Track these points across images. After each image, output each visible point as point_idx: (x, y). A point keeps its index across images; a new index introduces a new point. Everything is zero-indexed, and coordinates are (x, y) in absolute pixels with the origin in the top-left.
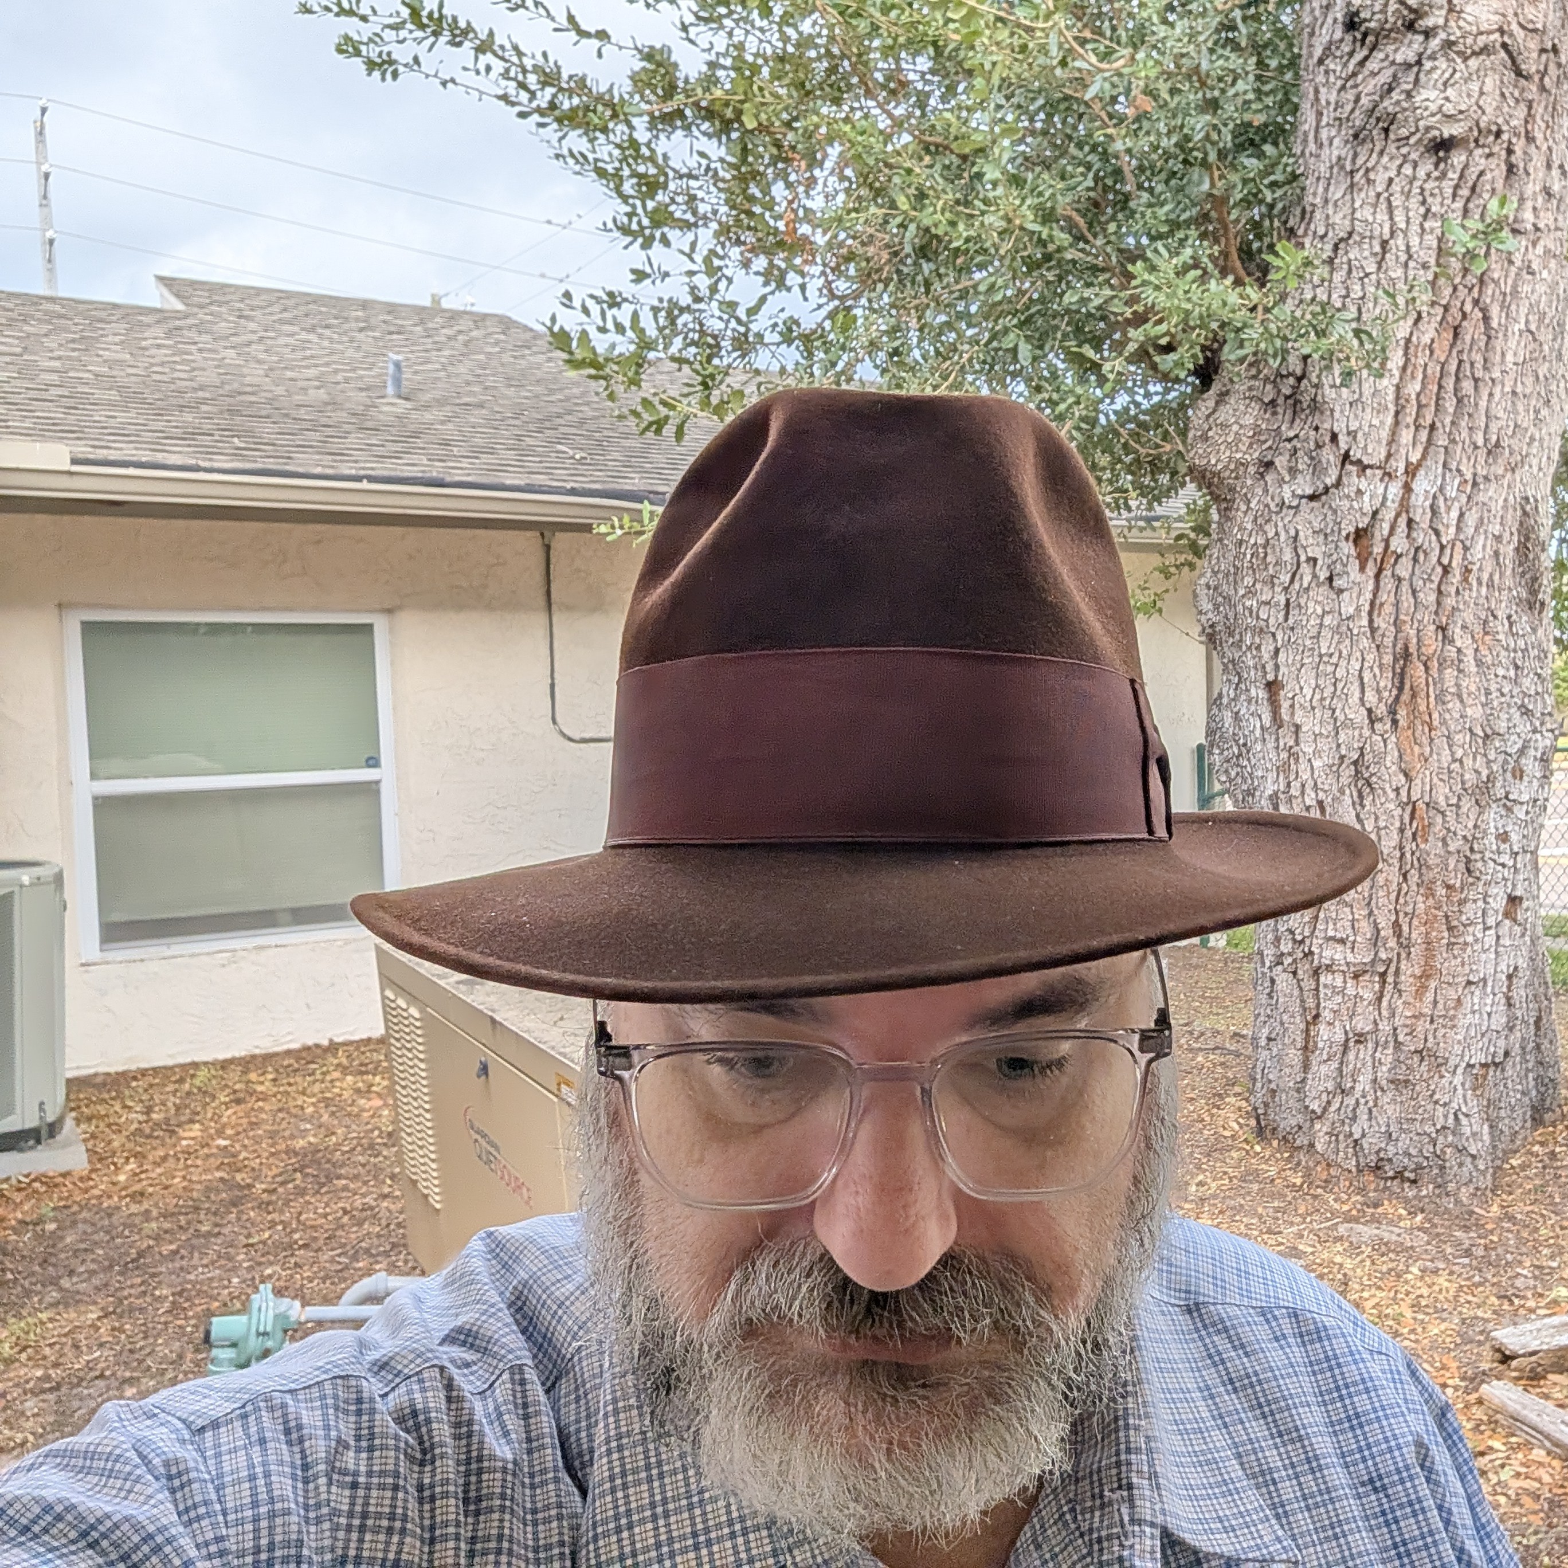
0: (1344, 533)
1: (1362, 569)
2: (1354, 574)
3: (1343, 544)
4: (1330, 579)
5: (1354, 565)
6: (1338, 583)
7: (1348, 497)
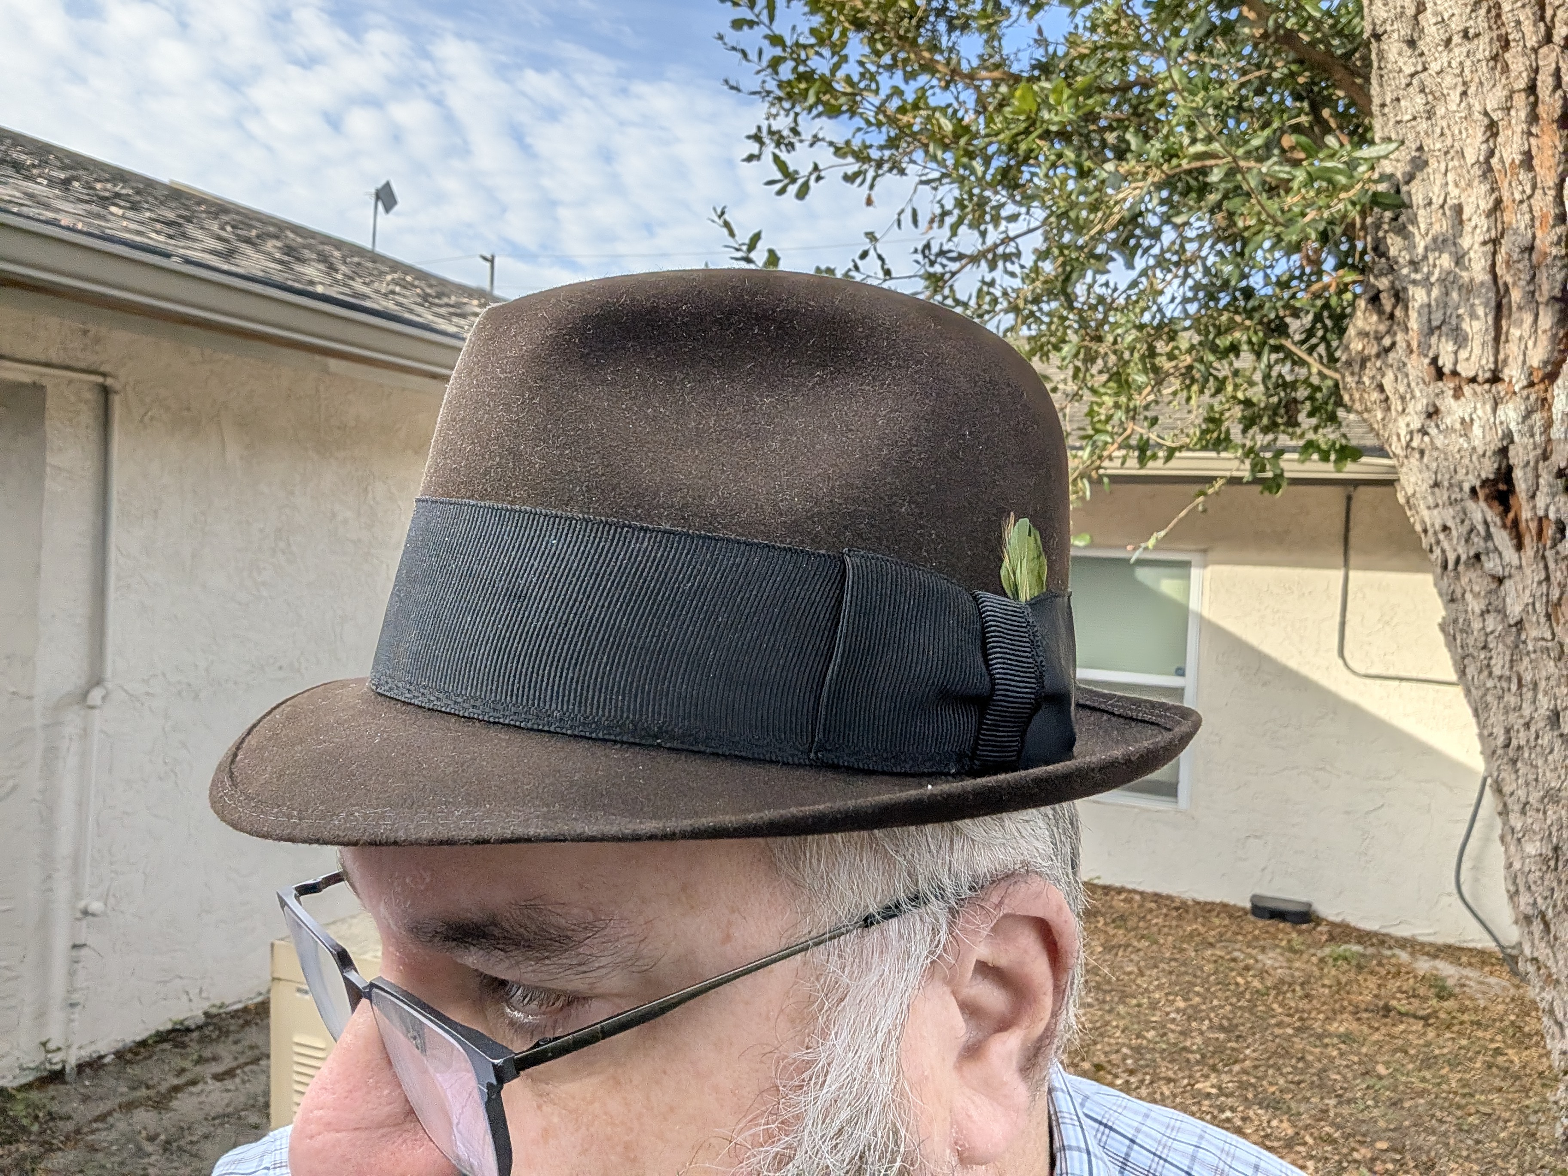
0: (1467, 487)
1: (1519, 547)
2: (1510, 555)
3: (1470, 505)
4: (1477, 557)
5: (1502, 538)
6: (1491, 564)
7: (1454, 430)
